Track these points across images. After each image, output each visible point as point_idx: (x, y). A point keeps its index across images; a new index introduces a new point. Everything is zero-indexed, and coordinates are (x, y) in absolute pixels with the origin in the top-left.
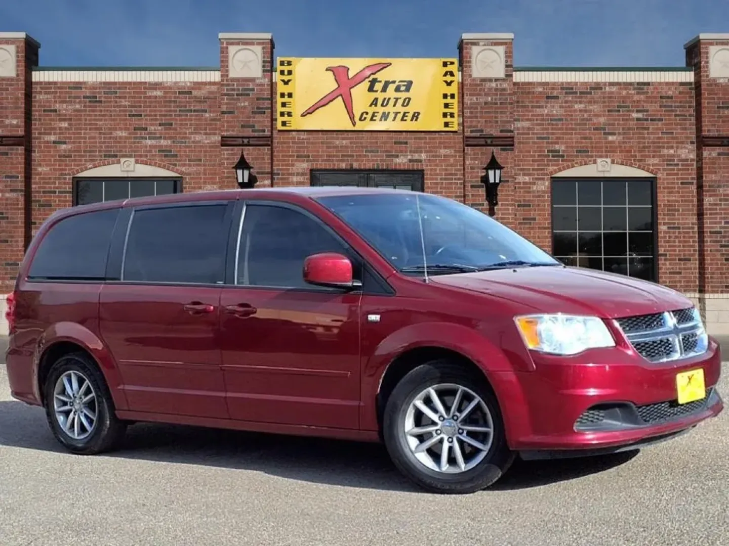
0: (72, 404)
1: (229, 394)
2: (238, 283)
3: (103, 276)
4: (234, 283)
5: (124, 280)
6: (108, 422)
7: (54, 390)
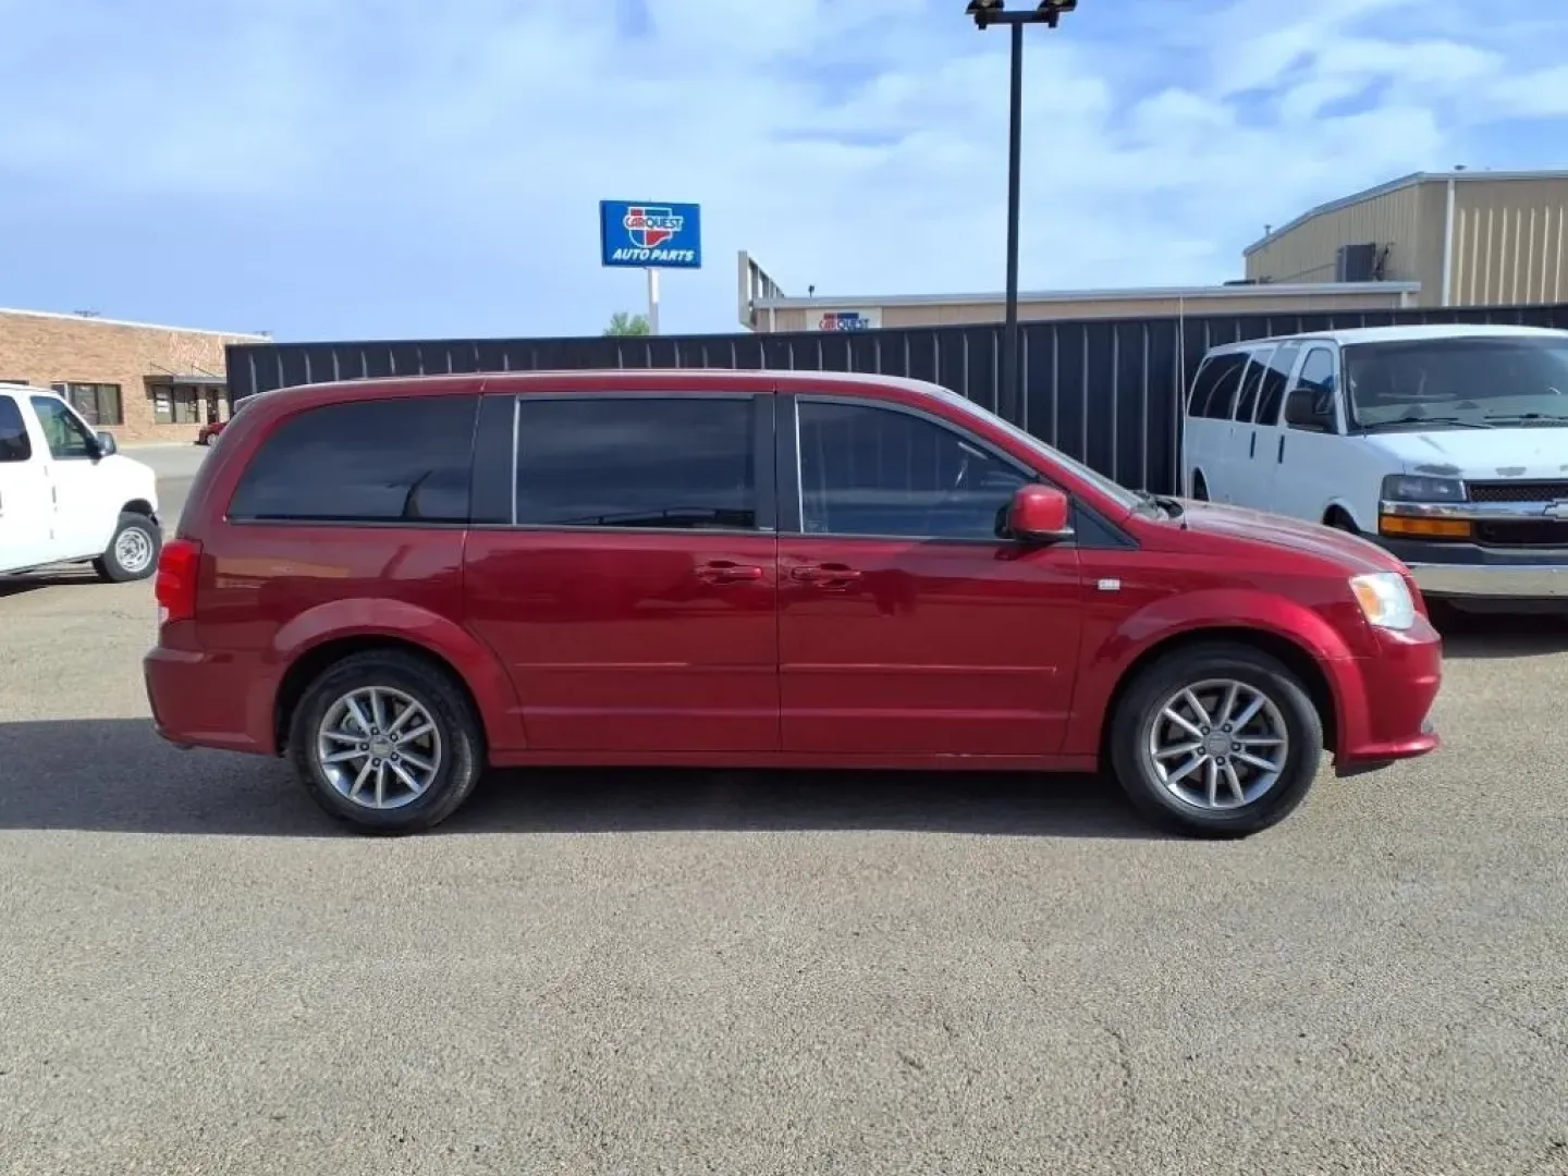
0: (365, 747)
1: (786, 712)
2: (805, 530)
3: (465, 516)
4: (799, 531)
5: (519, 521)
6: (469, 773)
7: (320, 723)
